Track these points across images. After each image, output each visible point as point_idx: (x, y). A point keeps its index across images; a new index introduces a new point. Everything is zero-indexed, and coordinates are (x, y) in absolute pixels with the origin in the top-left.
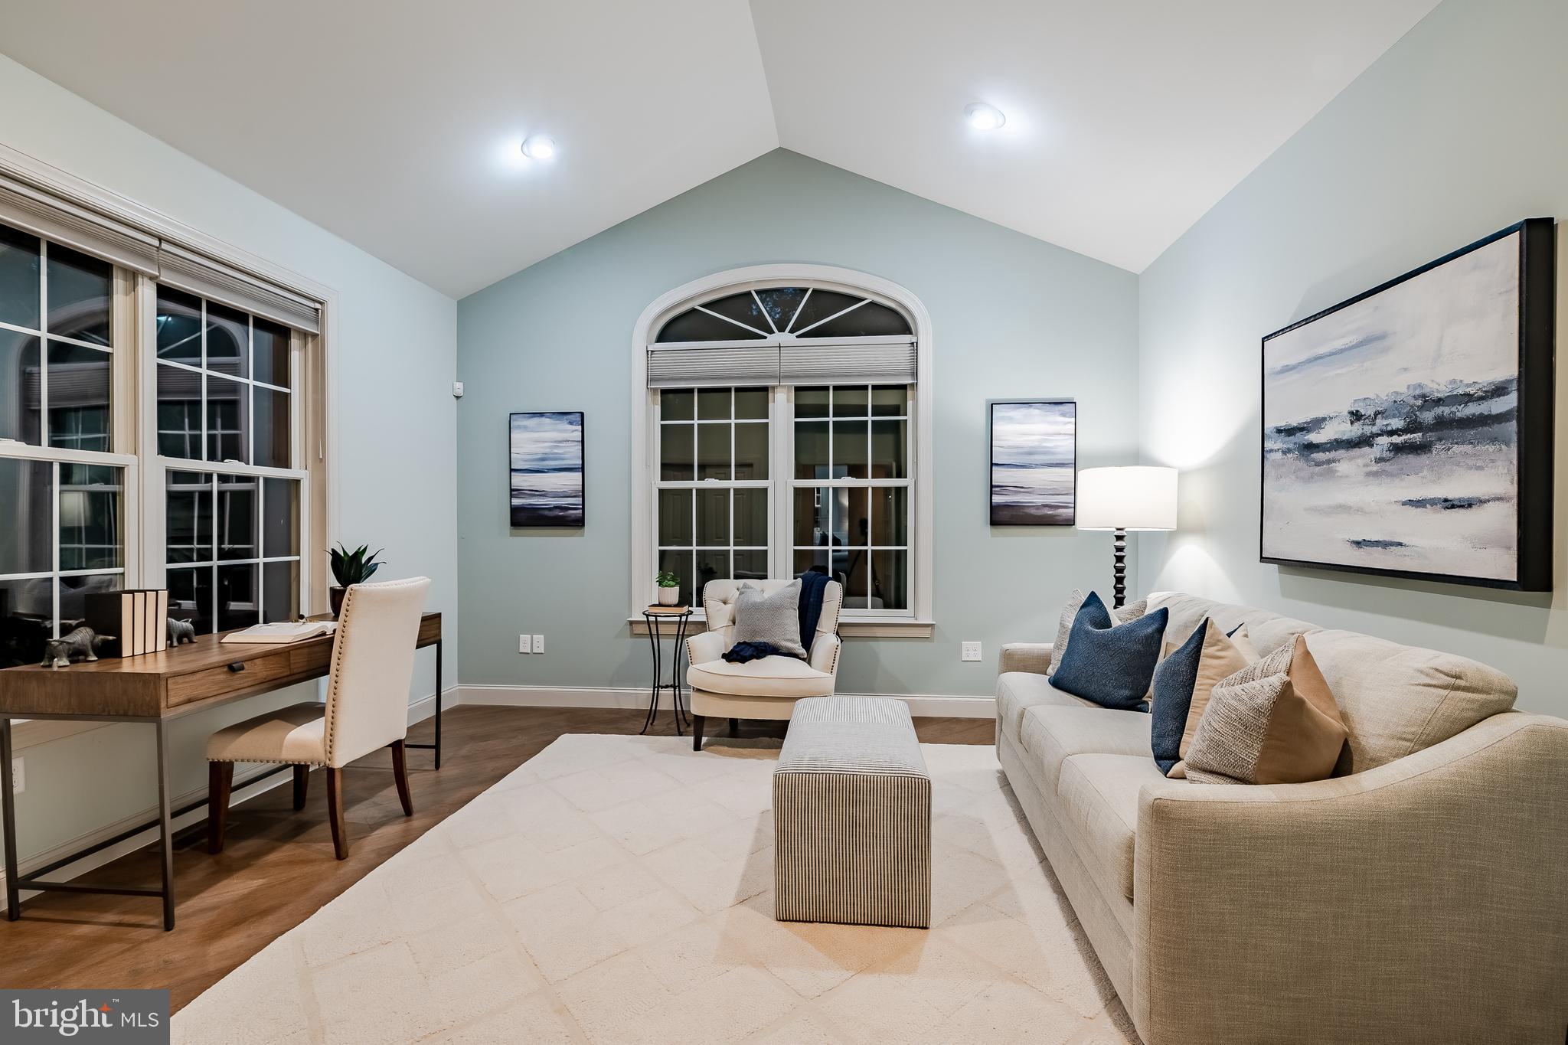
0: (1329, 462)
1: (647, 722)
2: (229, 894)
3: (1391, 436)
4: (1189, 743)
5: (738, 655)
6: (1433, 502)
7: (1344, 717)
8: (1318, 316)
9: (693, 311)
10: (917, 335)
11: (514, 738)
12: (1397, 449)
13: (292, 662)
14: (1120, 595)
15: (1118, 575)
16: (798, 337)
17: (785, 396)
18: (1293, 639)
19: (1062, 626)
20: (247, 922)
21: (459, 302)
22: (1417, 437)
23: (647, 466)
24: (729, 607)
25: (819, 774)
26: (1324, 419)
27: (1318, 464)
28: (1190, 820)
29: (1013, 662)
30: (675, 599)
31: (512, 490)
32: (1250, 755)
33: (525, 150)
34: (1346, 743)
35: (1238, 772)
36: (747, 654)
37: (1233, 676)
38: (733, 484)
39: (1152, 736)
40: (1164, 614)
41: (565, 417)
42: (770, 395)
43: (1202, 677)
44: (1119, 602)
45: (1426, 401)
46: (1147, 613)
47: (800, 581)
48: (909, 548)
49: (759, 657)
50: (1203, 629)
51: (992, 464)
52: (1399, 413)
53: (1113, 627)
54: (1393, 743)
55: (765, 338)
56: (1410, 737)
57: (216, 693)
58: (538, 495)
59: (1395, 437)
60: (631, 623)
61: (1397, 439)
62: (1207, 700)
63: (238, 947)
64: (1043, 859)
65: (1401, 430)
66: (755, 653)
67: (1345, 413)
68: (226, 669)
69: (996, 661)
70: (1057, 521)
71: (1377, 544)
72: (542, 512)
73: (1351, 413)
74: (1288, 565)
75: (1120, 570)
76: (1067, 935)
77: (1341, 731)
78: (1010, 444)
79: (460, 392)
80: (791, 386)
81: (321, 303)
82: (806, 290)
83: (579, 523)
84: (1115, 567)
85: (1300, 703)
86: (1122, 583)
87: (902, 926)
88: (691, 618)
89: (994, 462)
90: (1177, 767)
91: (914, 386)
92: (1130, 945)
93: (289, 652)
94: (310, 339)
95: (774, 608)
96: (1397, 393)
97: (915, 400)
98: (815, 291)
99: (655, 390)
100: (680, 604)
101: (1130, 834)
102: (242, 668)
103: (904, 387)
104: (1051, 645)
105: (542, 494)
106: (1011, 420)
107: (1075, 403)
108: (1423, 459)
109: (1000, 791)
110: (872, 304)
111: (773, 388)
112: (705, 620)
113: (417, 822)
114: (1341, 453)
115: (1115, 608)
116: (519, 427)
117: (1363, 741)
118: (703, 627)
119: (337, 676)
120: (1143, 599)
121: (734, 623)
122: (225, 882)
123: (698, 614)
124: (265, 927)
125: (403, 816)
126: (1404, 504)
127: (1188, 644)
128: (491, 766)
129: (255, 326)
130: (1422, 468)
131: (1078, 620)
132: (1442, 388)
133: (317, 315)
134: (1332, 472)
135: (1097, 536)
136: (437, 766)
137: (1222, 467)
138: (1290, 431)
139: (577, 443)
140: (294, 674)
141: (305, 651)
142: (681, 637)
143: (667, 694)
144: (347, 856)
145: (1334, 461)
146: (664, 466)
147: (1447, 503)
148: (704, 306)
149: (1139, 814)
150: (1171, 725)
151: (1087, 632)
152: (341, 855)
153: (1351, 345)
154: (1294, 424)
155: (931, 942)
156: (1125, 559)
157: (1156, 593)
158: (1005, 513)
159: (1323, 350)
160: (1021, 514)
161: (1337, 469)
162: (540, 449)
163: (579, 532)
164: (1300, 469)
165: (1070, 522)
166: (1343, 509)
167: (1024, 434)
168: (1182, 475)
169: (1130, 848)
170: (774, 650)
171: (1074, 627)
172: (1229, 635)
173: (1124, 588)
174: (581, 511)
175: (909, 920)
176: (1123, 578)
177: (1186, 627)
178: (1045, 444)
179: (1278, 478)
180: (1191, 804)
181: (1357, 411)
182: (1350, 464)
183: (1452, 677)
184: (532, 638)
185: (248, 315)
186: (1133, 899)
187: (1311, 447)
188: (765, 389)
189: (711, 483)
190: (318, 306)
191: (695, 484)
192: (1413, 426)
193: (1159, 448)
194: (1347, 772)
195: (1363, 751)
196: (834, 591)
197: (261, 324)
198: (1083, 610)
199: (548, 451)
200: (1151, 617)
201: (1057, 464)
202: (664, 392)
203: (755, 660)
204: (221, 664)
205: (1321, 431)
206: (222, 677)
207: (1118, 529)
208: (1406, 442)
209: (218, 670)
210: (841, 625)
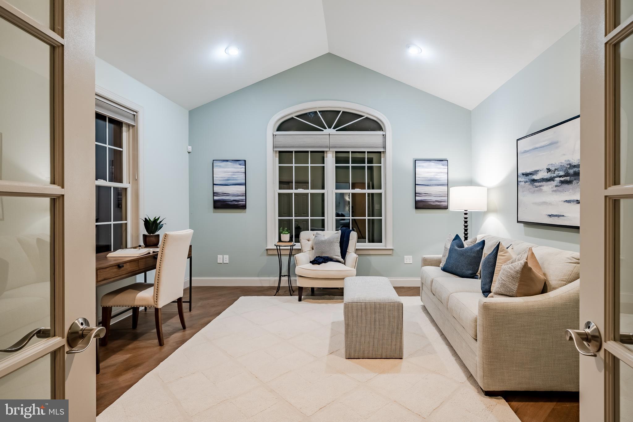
0: (540, 186)
1: (277, 291)
2: (118, 360)
3: (560, 178)
4: (494, 286)
5: (317, 261)
6: (573, 201)
7: (545, 274)
8: (536, 133)
9: (293, 118)
10: (385, 132)
11: (220, 298)
12: (562, 182)
13: (139, 264)
14: (466, 236)
15: (465, 228)
16: (336, 131)
17: (332, 155)
18: (528, 249)
19: (445, 248)
20: (131, 369)
21: (189, 111)
22: (568, 178)
23: (273, 183)
24: (310, 243)
25: (362, 302)
26: (538, 171)
27: (536, 187)
28: (496, 309)
29: (427, 262)
30: (288, 239)
31: (214, 193)
32: (514, 287)
33: (227, 52)
34: (545, 283)
35: (511, 294)
36: (321, 261)
37: (509, 262)
38: (310, 191)
39: (481, 285)
40: (483, 242)
41: (238, 162)
42: (325, 154)
43: (498, 263)
44: (466, 239)
45: (571, 166)
46: (477, 242)
47: (340, 231)
48: (383, 218)
49: (325, 262)
50: (498, 246)
51: (415, 184)
52: (562, 169)
53: (465, 247)
54: (560, 282)
55: (323, 131)
56: (565, 280)
57: (114, 277)
58: (226, 195)
59: (561, 178)
60: (267, 250)
61: (562, 179)
62: (500, 271)
63: (131, 378)
64: (442, 334)
65: (563, 176)
66: (324, 261)
67: (545, 169)
68: (117, 267)
69: (420, 263)
70: (441, 207)
71: (556, 216)
72: (227, 202)
73: (547, 169)
74: (527, 224)
75: (466, 226)
76: (452, 359)
77: (543, 279)
78: (423, 176)
79: (190, 150)
80: (334, 151)
81: (136, 112)
82: (340, 111)
83: (244, 207)
84: (464, 225)
85: (530, 269)
86: (467, 232)
87: (393, 358)
88: (294, 247)
89: (416, 183)
90: (490, 295)
91: (384, 152)
92: (476, 355)
93: (138, 260)
94: (131, 127)
95: (330, 242)
96: (562, 163)
97: (385, 157)
98: (343, 112)
99: (276, 151)
100: (289, 242)
101: (476, 316)
102: (123, 267)
103: (380, 152)
104: (441, 256)
105: (228, 195)
106: (423, 167)
107: (447, 160)
108: (570, 186)
109: (423, 312)
110: (367, 118)
111: (327, 151)
112: (301, 248)
113: (188, 332)
114: (544, 183)
115: (464, 241)
116: (217, 166)
117: (550, 282)
118: (299, 251)
119: (159, 270)
120: (475, 237)
121: (313, 249)
122: (114, 356)
123: (297, 246)
124: (139, 371)
125: (182, 329)
126: (564, 202)
127: (493, 251)
128: (213, 310)
129: (109, 122)
130: (570, 189)
131: (452, 245)
132: (575, 162)
133: (135, 117)
134: (541, 190)
135: (457, 213)
136: (190, 310)
137: (503, 186)
138: (527, 175)
139: (242, 173)
140: (140, 270)
141: (144, 260)
142: (290, 255)
143: (285, 279)
144: (164, 344)
145: (542, 186)
146: (280, 182)
147: (578, 202)
148: (297, 116)
149: (479, 308)
150: (488, 280)
151: (456, 250)
152: (161, 344)
153: (547, 144)
154: (528, 172)
155: (404, 363)
156: (468, 222)
157: (479, 235)
158: (421, 204)
159: (537, 146)
160: (427, 204)
161: (543, 189)
162: (226, 175)
163: (245, 211)
164: (530, 189)
165: (446, 208)
166: (544, 203)
167: (428, 172)
168: (489, 190)
169: (476, 321)
170: (331, 259)
171: (450, 248)
172: (507, 248)
173: (468, 233)
174: (245, 202)
175: (396, 356)
176: (467, 229)
177: (491, 247)
178: (436, 177)
179: (523, 191)
180: (496, 304)
181: (549, 168)
182: (548, 187)
183: (578, 260)
184: (223, 257)
185: (106, 117)
186: (477, 339)
187: (534, 181)
188: (323, 152)
189: (301, 191)
190: (135, 113)
191: (294, 191)
192: (567, 175)
193: (479, 179)
194: (546, 292)
195: (551, 286)
196: (354, 235)
197: (112, 121)
198: (454, 241)
199: (230, 176)
200: (479, 244)
201: (441, 184)
202: (280, 152)
203: (323, 264)
204: (115, 265)
205: (537, 175)
206: (116, 270)
207: (465, 211)
208: (565, 180)
209: (114, 267)
210: (357, 250)
